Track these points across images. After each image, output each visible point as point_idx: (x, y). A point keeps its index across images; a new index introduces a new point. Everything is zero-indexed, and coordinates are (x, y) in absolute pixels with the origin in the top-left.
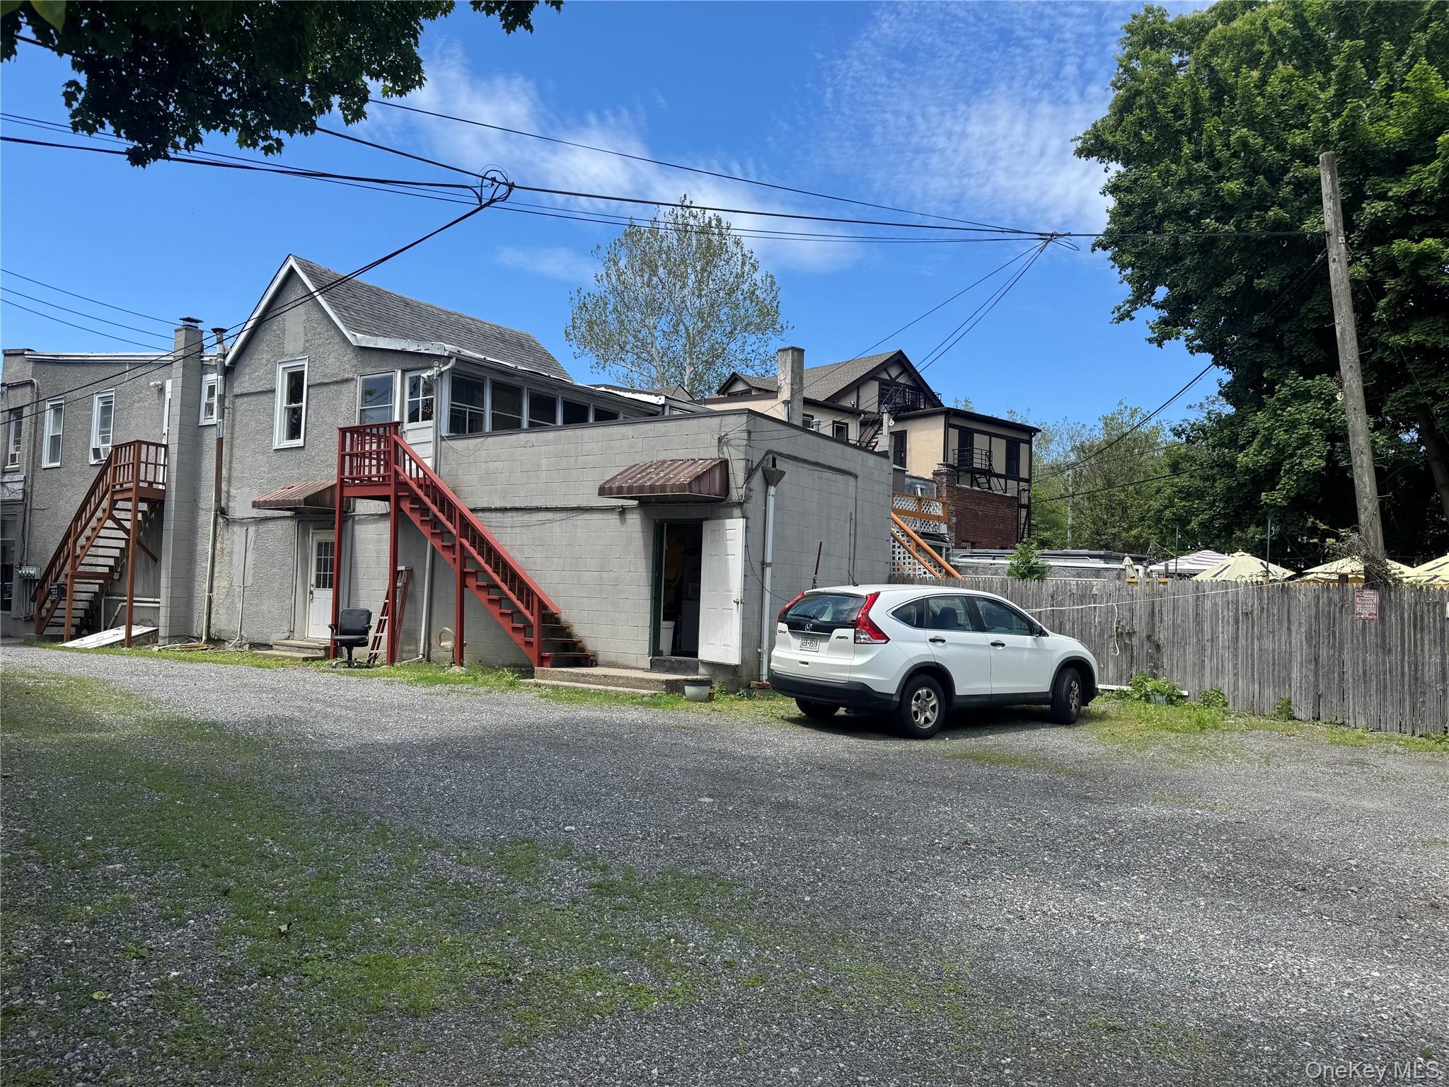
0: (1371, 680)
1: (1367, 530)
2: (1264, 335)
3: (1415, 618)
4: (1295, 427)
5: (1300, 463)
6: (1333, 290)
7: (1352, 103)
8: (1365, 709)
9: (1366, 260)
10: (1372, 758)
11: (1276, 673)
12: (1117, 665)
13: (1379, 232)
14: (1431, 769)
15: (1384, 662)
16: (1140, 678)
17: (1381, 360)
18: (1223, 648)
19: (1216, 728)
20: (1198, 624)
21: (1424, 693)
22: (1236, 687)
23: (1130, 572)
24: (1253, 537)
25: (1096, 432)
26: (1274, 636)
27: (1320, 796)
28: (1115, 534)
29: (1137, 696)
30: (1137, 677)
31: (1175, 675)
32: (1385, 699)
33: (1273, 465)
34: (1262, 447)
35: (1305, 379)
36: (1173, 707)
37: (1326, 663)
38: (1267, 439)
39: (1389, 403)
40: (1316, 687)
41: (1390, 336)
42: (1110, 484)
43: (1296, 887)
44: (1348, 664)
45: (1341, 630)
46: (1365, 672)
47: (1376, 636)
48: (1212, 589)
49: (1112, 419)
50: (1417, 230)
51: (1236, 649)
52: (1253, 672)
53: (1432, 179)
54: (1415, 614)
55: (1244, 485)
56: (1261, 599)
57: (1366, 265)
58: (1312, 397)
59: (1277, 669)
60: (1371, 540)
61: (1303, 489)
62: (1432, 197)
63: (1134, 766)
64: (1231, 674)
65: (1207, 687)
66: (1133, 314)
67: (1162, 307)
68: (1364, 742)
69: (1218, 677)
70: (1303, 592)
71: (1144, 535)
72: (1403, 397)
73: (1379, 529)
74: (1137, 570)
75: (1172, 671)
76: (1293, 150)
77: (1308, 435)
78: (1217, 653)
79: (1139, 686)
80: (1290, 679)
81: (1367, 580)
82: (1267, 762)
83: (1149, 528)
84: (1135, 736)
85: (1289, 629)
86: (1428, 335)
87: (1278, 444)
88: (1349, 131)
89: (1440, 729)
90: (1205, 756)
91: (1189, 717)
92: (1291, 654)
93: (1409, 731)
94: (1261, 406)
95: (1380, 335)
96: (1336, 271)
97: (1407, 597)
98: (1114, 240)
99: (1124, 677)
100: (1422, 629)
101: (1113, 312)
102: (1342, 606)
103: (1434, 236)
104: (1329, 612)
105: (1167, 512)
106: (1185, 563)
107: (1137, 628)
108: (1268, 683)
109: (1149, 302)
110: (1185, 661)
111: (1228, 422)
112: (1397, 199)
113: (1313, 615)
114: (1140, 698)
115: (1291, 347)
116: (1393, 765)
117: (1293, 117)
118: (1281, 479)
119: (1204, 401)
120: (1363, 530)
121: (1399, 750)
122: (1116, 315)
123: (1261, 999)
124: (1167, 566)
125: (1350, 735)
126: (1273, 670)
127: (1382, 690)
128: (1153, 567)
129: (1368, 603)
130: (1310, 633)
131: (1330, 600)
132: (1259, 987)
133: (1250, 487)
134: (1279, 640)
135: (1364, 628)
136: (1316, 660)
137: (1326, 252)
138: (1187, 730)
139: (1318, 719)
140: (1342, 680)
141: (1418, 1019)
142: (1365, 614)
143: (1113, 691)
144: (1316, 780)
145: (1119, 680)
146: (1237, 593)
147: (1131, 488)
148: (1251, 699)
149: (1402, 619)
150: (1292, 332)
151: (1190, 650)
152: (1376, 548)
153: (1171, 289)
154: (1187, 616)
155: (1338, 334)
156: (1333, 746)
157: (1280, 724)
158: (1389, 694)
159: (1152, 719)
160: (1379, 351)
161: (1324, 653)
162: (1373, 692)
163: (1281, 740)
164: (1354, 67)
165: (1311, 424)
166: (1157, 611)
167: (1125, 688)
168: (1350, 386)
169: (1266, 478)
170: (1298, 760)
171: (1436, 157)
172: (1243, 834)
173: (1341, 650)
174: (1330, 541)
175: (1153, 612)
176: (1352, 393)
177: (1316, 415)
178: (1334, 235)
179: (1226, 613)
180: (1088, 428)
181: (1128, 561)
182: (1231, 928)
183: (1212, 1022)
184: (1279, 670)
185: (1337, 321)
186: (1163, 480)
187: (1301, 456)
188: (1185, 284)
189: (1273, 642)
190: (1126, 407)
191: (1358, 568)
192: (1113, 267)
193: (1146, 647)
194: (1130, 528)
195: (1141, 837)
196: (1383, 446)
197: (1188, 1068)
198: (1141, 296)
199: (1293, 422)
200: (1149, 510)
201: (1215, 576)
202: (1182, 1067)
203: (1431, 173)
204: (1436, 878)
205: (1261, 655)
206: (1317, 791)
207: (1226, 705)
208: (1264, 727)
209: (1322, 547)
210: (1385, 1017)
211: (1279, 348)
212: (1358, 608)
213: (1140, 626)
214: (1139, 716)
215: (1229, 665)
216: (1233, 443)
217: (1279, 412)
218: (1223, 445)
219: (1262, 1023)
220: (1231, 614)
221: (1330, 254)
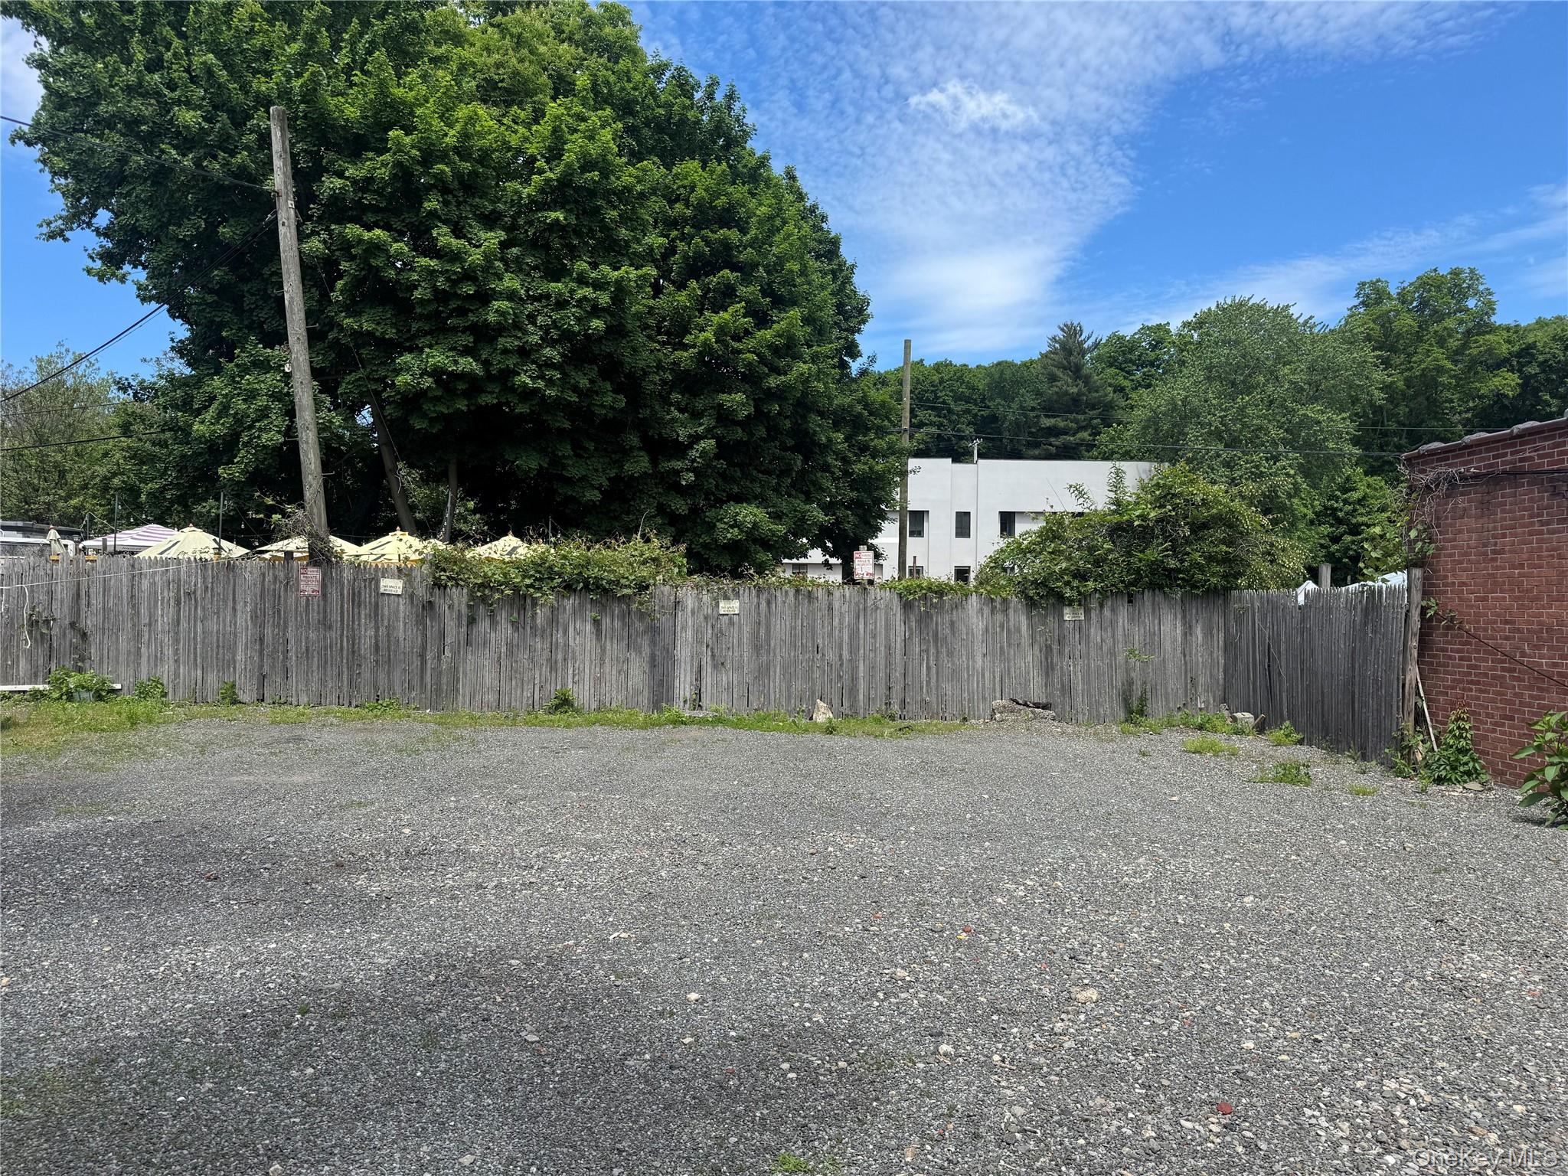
0: (313, 657)
1: (311, 507)
2: (224, 292)
3: (354, 594)
4: (254, 398)
5: (259, 437)
6: (282, 255)
7: (313, 67)
8: (306, 686)
9: (324, 236)
10: (309, 732)
11: (220, 656)
12: (30, 660)
13: (339, 210)
14: (360, 737)
15: (325, 638)
16: (60, 674)
17: (337, 340)
18: (163, 632)
19: (150, 722)
20: (133, 606)
21: (360, 666)
22: (177, 675)
23: (55, 547)
24: (209, 512)
25: (27, 376)
26: (218, 617)
27: (251, 778)
28: (48, 504)
29: (56, 695)
30: (56, 672)
31: (105, 667)
32: (325, 675)
33: (231, 435)
34: (219, 416)
35: (264, 348)
36: (102, 704)
37: (270, 643)
38: (224, 407)
39: (344, 385)
40: (261, 667)
41: (345, 317)
42: (42, 441)
43: (209, 878)
44: (292, 641)
45: (286, 608)
46: (307, 649)
47: (318, 613)
48: (150, 567)
49: (49, 363)
50: (371, 218)
51: (177, 633)
52: (196, 656)
53: (383, 170)
54: (353, 589)
55: (200, 454)
56: (204, 578)
57: (324, 242)
58: (272, 368)
59: (221, 651)
60: (315, 517)
61: (262, 463)
62: (383, 188)
63: (38, 778)
64: (171, 662)
65: (144, 677)
66: (68, 234)
67: (106, 235)
68: (303, 719)
69: (156, 665)
70: (249, 569)
71: (88, 505)
72: (357, 380)
73: (323, 506)
74: (66, 546)
75: (101, 662)
76: (257, 97)
77: (267, 408)
78: (156, 639)
79: (58, 683)
80: (235, 662)
81: (311, 556)
82: (202, 753)
83: (94, 497)
84: (48, 742)
85: (234, 609)
86: (378, 324)
87: (236, 413)
88: (310, 95)
89: (373, 697)
90: (133, 754)
91: (119, 713)
92: (236, 636)
93: (347, 704)
94: (219, 370)
95: (336, 315)
96: (285, 236)
97: (347, 574)
98: (42, 135)
99: (41, 674)
100: (359, 605)
101: (41, 226)
102: (287, 583)
103: (383, 228)
104: (274, 590)
105: (116, 481)
106: (126, 538)
107: (57, 615)
108: (212, 667)
109: (89, 225)
110: (118, 649)
111: (184, 383)
112: (354, 182)
113: (259, 593)
114: (60, 698)
115: (251, 311)
116: (328, 737)
117: (255, 60)
118: (239, 450)
119: (161, 356)
120: (308, 506)
121: (335, 721)
122: (45, 230)
123: (144, 1009)
124: (105, 541)
125: (292, 713)
126: (217, 654)
127: (323, 665)
128: (87, 543)
129: (311, 580)
130: (256, 613)
131: (275, 577)
132: (143, 996)
133: (207, 456)
134: (224, 621)
135: (307, 605)
136: (261, 640)
137: (276, 213)
138: (117, 728)
139: (263, 700)
140: (285, 658)
141: (304, 978)
142: (309, 591)
143: (24, 692)
144: (250, 763)
145: (33, 678)
146: (179, 571)
147: (71, 448)
148: (193, 686)
149: (342, 594)
150: (252, 294)
151: (123, 637)
152: (320, 525)
153: (117, 215)
154: (120, 598)
155: (286, 302)
156: (273, 726)
157: (223, 710)
158: (329, 669)
159: (73, 719)
160: (336, 331)
161: (269, 631)
162: (315, 668)
163: (221, 726)
164: (320, 32)
165: (270, 396)
166: (82, 593)
167: (41, 687)
168: (297, 359)
169: (223, 449)
170: (234, 745)
171: (388, 150)
172: (160, 834)
173: (286, 627)
174: (276, 517)
175: (78, 595)
176: (299, 365)
177: (276, 387)
178: (284, 197)
179: (166, 594)
180: (16, 369)
181: (53, 534)
182: (126, 939)
183: (80, 1054)
184: (221, 653)
185: (285, 289)
186: (111, 443)
187: (260, 430)
188: (133, 215)
189: (218, 623)
190: (67, 351)
191: (303, 545)
192: (41, 171)
193: (68, 636)
194: (69, 497)
195: (31, 861)
196: (340, 426)
197: (38, 1118)
198: (79, 215)
199: (251, 392)
200: (93, 477)
201: (162, 553)
202: (31, 1119)
203: (384, 165)
204: (346, 838)
205: (204, 638)
206: (250, 774)
207: (165, 695)
208: (207, 715)
209: (269, 523)
210: (271, 986)
211: (239, 310)
212: (302, 585)
213: (61, 612)
214: (56, 719)
215: (169, 652)
216: (186, 405)
217: (238, 379)
218: (176, 407)
219: (141, 1036)
220: (171, 594)
221: (279, 216)
